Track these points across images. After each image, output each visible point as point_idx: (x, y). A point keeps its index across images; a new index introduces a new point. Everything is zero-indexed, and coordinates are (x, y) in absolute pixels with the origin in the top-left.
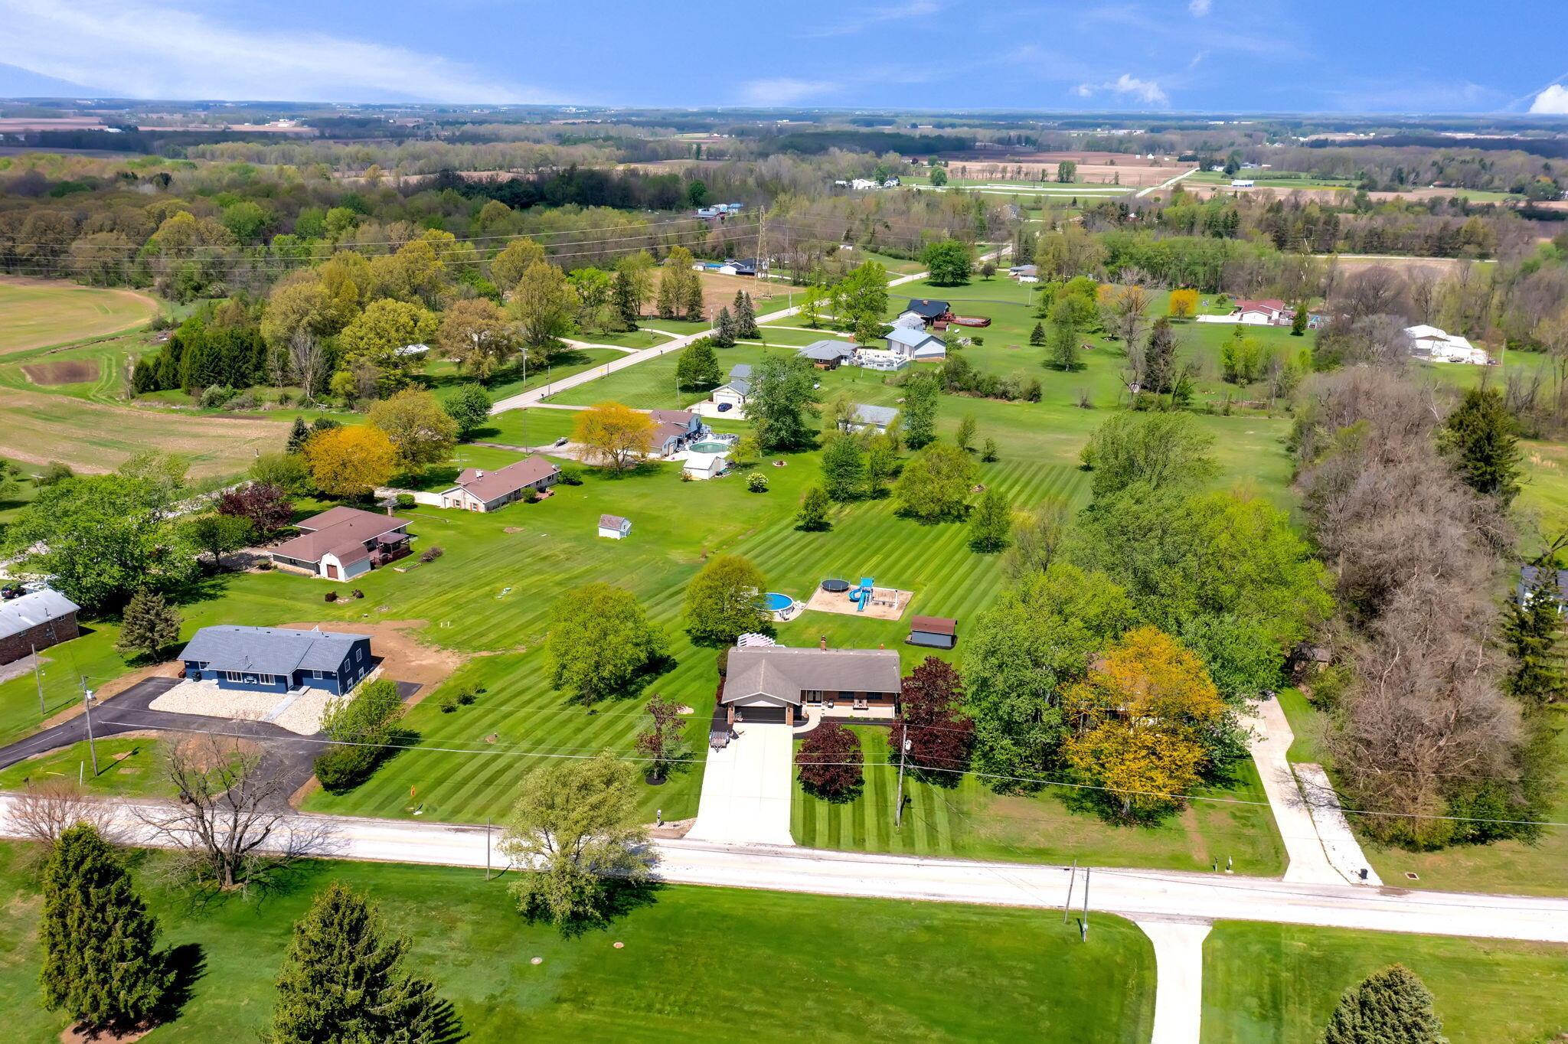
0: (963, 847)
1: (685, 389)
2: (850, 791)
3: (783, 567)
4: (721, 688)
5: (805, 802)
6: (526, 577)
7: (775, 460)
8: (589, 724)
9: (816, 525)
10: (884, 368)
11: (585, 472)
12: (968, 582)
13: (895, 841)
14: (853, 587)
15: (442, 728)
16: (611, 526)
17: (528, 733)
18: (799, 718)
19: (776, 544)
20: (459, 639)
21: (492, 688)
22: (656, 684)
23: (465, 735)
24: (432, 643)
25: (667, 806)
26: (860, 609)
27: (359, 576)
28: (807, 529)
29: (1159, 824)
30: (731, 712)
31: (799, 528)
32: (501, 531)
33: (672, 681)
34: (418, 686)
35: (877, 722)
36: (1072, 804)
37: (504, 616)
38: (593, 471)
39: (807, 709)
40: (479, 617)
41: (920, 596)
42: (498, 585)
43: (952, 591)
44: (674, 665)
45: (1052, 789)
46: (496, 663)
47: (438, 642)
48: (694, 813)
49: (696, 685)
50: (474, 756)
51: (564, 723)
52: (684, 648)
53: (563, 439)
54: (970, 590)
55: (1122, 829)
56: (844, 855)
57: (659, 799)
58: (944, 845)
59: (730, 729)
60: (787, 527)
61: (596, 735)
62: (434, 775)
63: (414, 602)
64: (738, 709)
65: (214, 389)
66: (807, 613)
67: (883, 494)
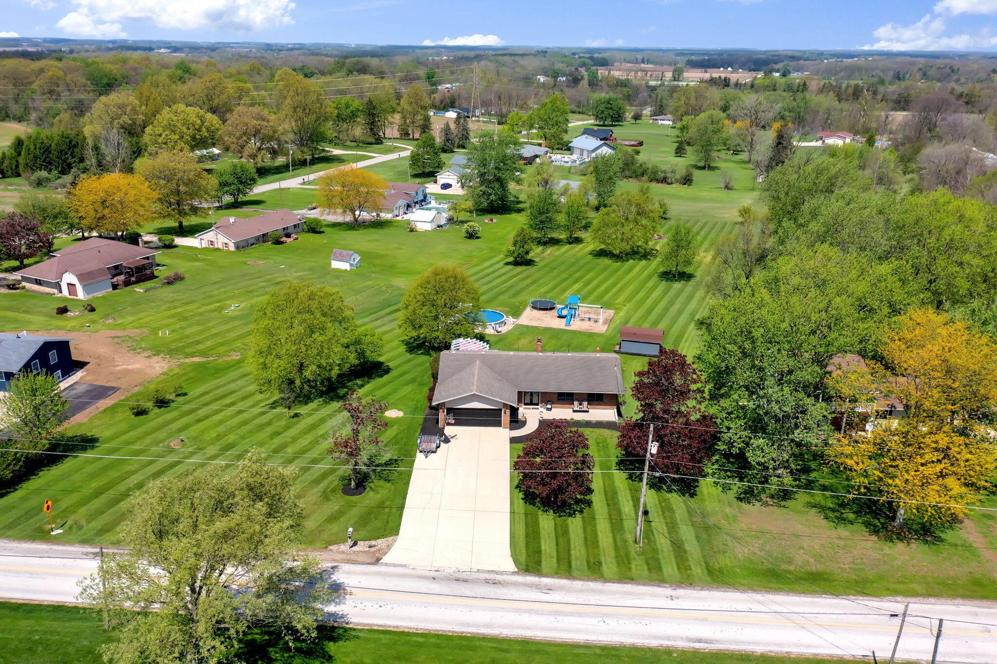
0: (721, 571)
1: (416, 176)
2: (578, 502)
3: (494, 291)
4: (432, 390)
5: (526, 515)
6: (257, 296)
7: (486, 219)
8: (288, 428)
9: (522, 261)
10: (569, 164)
11: (328, 226)
12: (663, 303)
13: (638, 565)
14: (559, 306)
15: (125, 432)
16: (342, 259)
17: (219, 437)
18: (516, 422)
19: (488, 275)
20: (173, 346)
21: (194, 393)
22: (368, 387)
23: (148, 440)
24: (145, 350)
25: (362, 522)
26: (568, 324)
27: (99, 294)
28: (516, 263)
29: (941, 540)
30: (442, 415)
31: (508, 264)
32: (245, 263)
33: (384, 385)
34: (114, 390)
35: (599, 425)
36: (831, 514)
37: (225, 327)
38: (335, 225)
39: (524, 411)
40: (201, 328)
41: (622, 314)
42: (228, 302)
43: (650, 311)
44: (387, 371)
45: (802, 497)
46: (206, 368)
47: (151, 349)
48: (395, 531)
49: (408, 389)
50: (151, 463)
51: (261, 427)
52: (400, 356)
53: (314, 205)
54: (666, 309)
55: (900, 546)
56: (578, 584)
57: (355, 512)
58: (697, 570)
59: (441, 433)
60: (498, 262)
61: (294, 439)
62: (95, 484)
63: (141, 315)
64: (449, 410)
65: (44, 174)
66: (518, 327)
67: (578, 240)
